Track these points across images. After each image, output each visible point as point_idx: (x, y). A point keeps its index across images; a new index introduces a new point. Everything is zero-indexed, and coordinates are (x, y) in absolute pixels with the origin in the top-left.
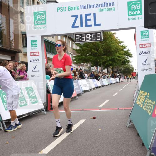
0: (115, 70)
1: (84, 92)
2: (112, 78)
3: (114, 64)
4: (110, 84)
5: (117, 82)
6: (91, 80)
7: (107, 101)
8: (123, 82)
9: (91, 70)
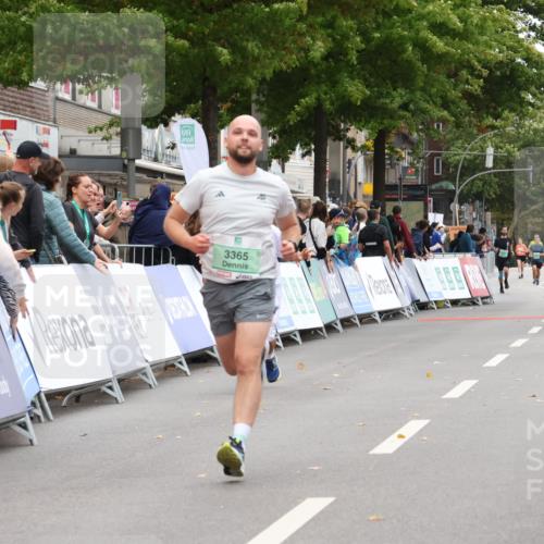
0: (405, 166)
1: (58, 410)
2: (367, 252)
3: (397, 98)
4: (347, 322)
5: (422, 306)
6: (138, 269)
7: (311, 507)
8: (486, 299)
9: (138, 162)
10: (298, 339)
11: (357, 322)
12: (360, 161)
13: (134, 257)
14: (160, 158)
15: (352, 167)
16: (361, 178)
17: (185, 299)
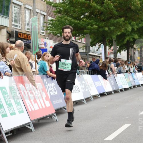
9: (89, 53)
10: (124, 90)
11: (136, 86)
12: (137, 52)
13: (88, 73)
14: (94, 52)
15: (135, 54)
16: (137, 56)
17: (99, 82)
